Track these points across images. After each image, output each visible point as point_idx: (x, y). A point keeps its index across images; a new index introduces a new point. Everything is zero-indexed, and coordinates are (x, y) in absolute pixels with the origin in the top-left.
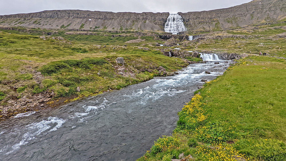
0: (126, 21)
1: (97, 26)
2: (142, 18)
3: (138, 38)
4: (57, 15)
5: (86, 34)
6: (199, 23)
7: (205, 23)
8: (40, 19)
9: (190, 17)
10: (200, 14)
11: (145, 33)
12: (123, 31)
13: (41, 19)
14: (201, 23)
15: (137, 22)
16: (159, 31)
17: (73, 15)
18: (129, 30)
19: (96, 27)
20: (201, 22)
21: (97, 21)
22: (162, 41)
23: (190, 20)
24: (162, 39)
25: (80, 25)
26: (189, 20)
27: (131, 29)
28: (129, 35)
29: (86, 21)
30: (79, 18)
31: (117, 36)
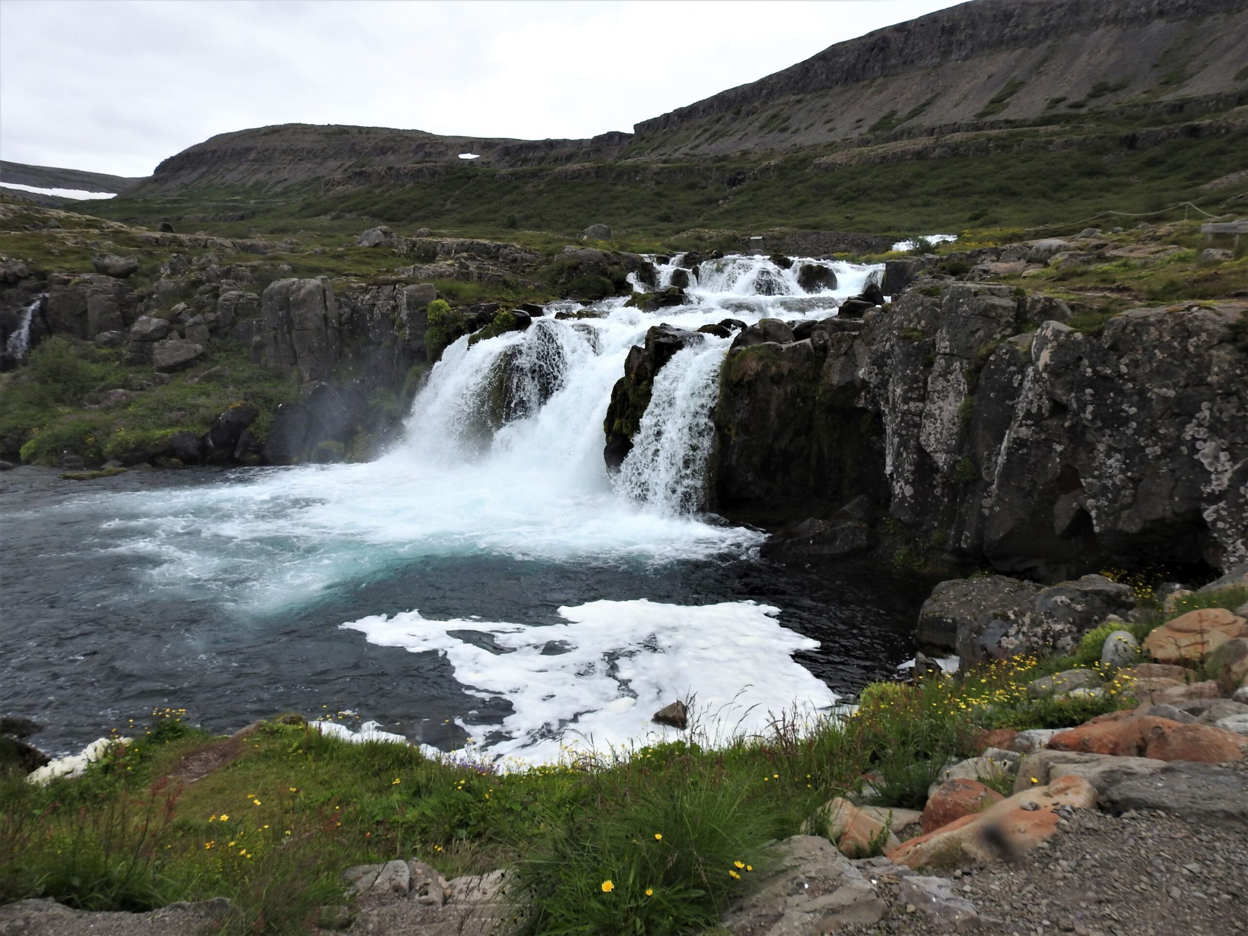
1: (1111, 81)
4: (880, 57)
8: (799, 97)
13: (799, 102)
17: (971, 37)
19: (1099, 91)
21: (1135, 36)
25: (992, 95)
29: (1045, 60)
30: (1004, 47)
31: (1169, 136)
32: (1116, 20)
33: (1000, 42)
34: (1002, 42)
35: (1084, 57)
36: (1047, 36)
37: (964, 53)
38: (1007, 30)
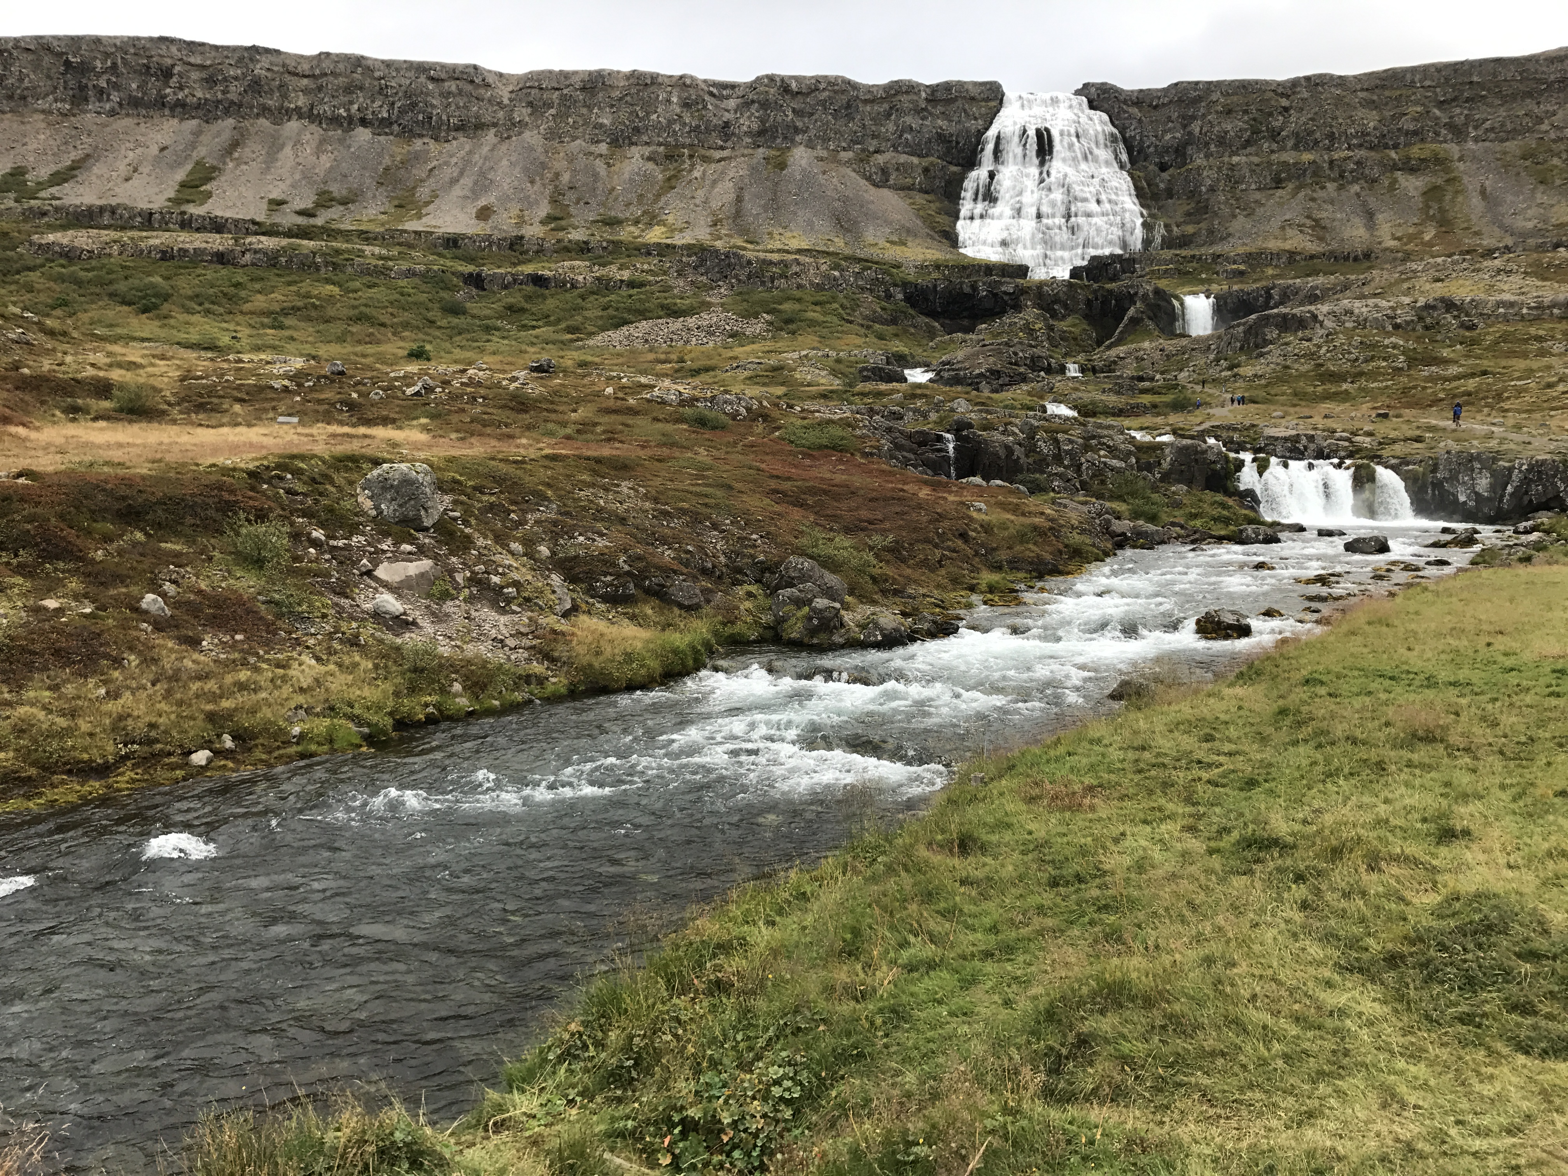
0: (603, 148)
1: (336, 189)
2: (755, 126)
3: (706, 306)
5: (221, 258)
6: (1278, 183)
7: (1331, 186)
9: (1196, 127)
10: (1284, 102)
11: (775, 257)
12: (577, 235)
14: (1290, 186)
15: (706, 159)
16: (903, 243)
18: (627, 233)
19: (325, 200)
20: (1289, 179)
21: (341, 141)
22: (932, 334)
23: (1190, 150)
24: (932, 314)
25: (180, 175)
26: (1180, 152)
27: (652, 219)
28: (626, 275)
29: (235, 145)
30: (167, 112)
31: (515, 280)
32: (311, 116)
33: (160, 103)
34: (163, 105)
35: (288, 151)
36: (227, 112)
37: (108, 106)
38: (168, 91)
